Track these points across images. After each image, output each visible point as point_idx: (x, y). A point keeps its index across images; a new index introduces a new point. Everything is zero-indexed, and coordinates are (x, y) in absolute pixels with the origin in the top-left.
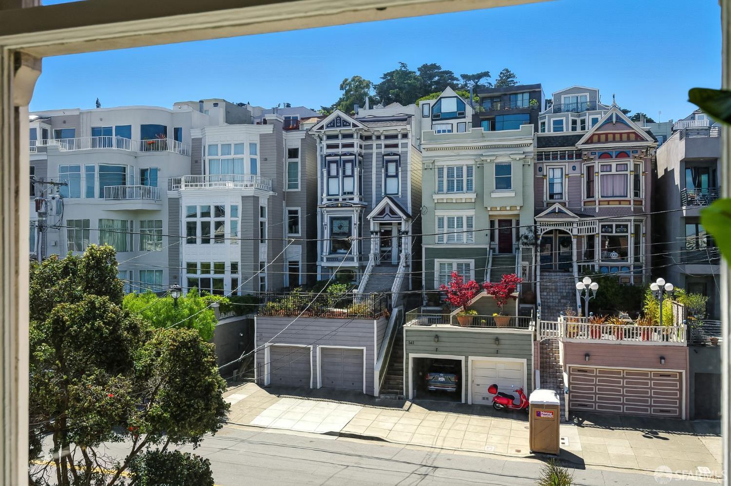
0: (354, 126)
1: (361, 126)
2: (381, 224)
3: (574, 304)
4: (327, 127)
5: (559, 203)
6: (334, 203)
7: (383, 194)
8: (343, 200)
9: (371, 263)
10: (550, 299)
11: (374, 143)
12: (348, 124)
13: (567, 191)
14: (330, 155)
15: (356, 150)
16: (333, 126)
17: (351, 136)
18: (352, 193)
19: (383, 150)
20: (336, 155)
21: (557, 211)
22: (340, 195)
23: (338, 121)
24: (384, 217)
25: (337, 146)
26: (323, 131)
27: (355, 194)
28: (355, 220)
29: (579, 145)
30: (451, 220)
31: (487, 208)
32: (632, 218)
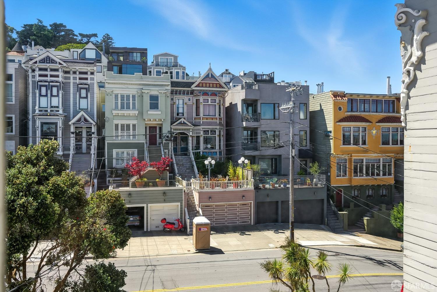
0: (60, 64)
1: (65, 64)
2: (76, 127)
3: (193, 172)
4: (40, 62)
5: (183, 118)
6: (44, 112)
7: (78, 109)
8: (51, 111)
9: (72, 152)
10: (180, 170)
11: (72, 76)
12: (55, 62)
13: (186, 112)
14: (41, 81)
15: (60, 79)
16: (44, 62)
17: (57, 70)
18: (58, 107)
19: (78, 81)
20: (46, 81)
21: (182, 123)
22: (49, 108)
23: (48, 59)
24: (80, 123)
25: (46, 76)
26: (36, 65)
27: (60, 108)
28: (60, 125)
29: (193, 87)
30: (123, 126)
31: (145, 119)
32: (218, 127)
